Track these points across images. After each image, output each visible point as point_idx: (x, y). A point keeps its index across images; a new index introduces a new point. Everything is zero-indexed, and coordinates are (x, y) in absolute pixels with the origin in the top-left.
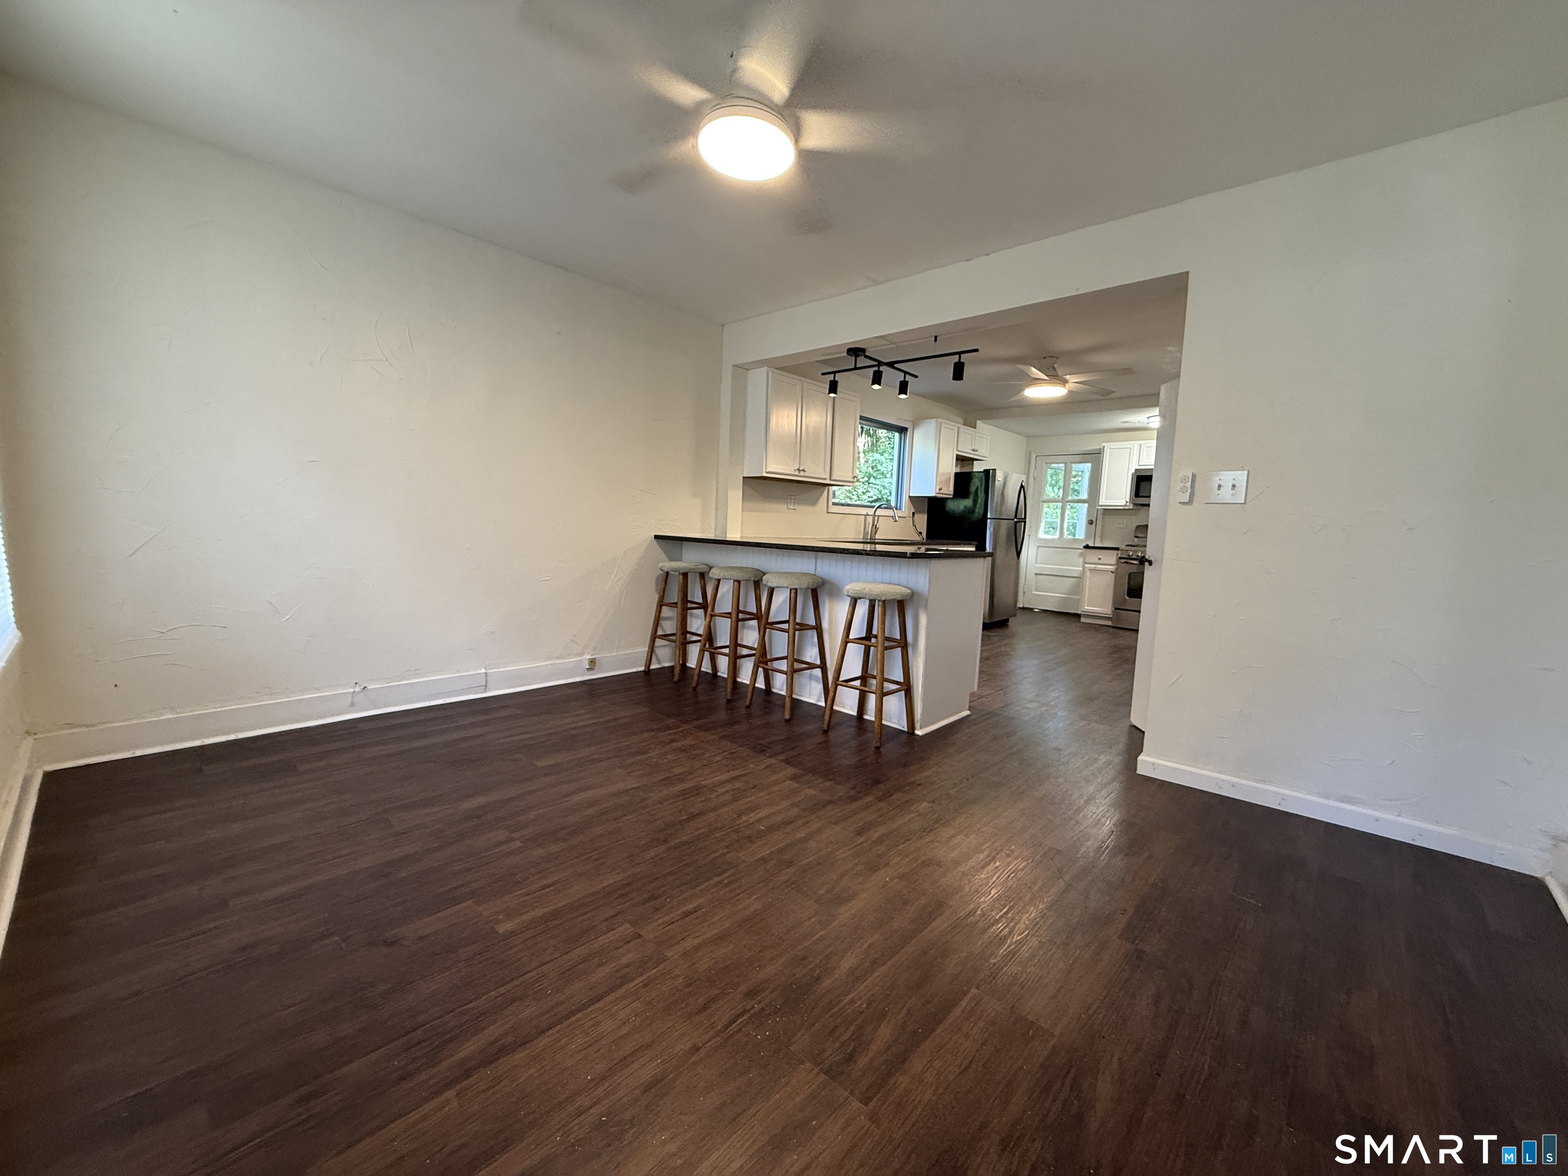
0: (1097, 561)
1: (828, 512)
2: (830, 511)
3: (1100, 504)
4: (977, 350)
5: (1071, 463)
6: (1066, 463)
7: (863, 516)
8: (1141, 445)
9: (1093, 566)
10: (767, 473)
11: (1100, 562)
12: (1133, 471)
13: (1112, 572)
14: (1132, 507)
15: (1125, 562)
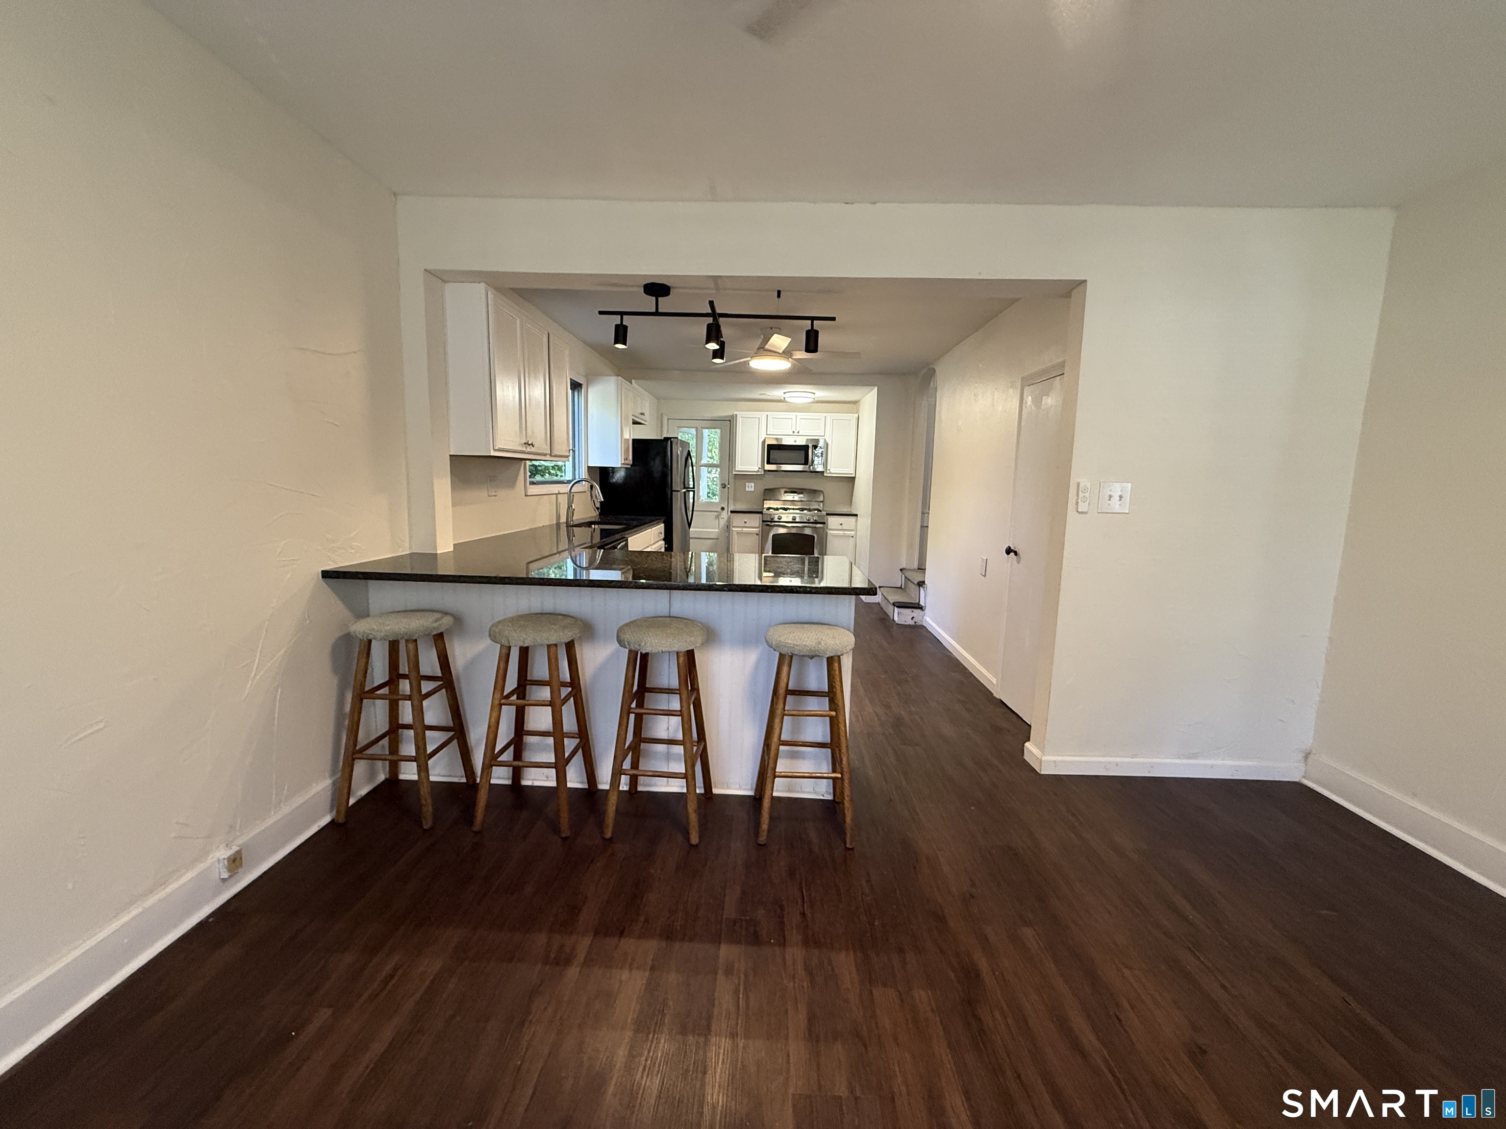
0: (743, 524)
1: (526, 496)
2: (529, 494)
3: (737, 469)
4: (833, 319)
5: (702, 428)
6: (697, 428)
7: (555, 495)
8: (767, 415)
9: (740, 529)
10: (495, 450)
11: (746, 525)
12: (763, 440)
13: (757, 534)
14: (763, 473)
15: (768, 525)
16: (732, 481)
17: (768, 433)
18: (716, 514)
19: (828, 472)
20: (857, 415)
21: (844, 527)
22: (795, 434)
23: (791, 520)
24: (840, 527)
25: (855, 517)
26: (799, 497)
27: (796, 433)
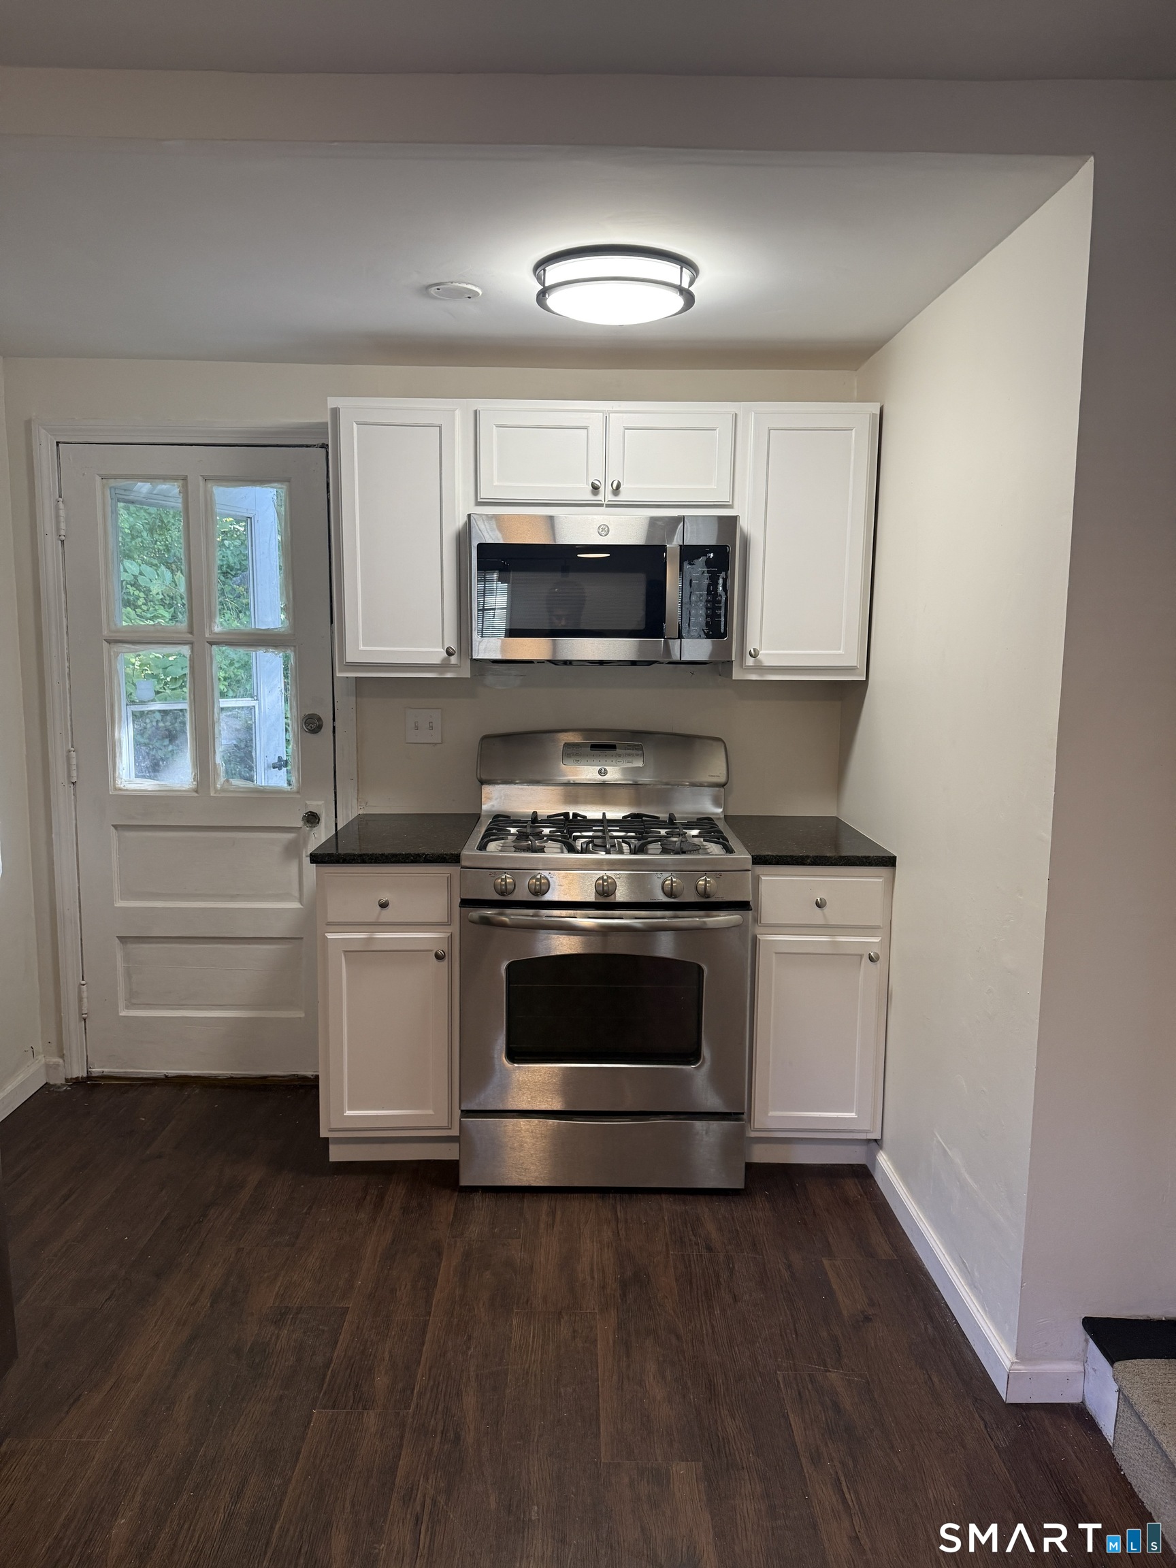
6: (185, 482)
11: (386, 917)
12: (461, 521)
13: (439, 957)
14: (466, 673)
15: (486, 921)
16: (346, 703)
17: (485, 494)
18: (290, 836)
19: (750, 661)
20: (878, 406)
21: (832, 914)
22: (600, 497)
23: (591, 897)
24: (817, 916)
25: (883, 871)
26: (625, 770)
27: (606, 495)
